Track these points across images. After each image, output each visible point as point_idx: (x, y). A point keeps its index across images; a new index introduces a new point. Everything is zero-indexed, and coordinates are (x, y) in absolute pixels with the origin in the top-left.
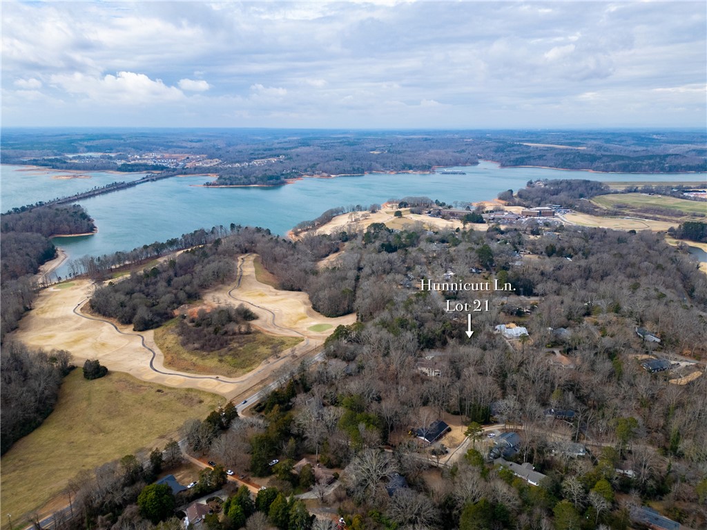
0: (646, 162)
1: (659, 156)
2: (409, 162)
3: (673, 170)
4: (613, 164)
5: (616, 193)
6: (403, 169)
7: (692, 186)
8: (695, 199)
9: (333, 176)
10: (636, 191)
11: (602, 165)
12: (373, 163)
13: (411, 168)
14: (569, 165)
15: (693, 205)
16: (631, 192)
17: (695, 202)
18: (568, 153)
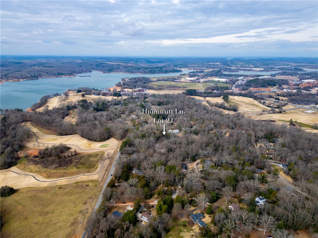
0: (157, 69)
1: (160, 67)
2: (61, 72)
3: (166, 72)
4: (146, 71)
5: (154, 81)
6: (59, 75)
7: (176, 78)
8: (180, 82)
9: (21, 80)
10: (160, 80)
11: (143, 71)
12: (41, 73)
13: (62, 74)
14: (131, 72)
15: (180, 84)
16: (159, 81)
17: (180, 83)
18: (128, 67)
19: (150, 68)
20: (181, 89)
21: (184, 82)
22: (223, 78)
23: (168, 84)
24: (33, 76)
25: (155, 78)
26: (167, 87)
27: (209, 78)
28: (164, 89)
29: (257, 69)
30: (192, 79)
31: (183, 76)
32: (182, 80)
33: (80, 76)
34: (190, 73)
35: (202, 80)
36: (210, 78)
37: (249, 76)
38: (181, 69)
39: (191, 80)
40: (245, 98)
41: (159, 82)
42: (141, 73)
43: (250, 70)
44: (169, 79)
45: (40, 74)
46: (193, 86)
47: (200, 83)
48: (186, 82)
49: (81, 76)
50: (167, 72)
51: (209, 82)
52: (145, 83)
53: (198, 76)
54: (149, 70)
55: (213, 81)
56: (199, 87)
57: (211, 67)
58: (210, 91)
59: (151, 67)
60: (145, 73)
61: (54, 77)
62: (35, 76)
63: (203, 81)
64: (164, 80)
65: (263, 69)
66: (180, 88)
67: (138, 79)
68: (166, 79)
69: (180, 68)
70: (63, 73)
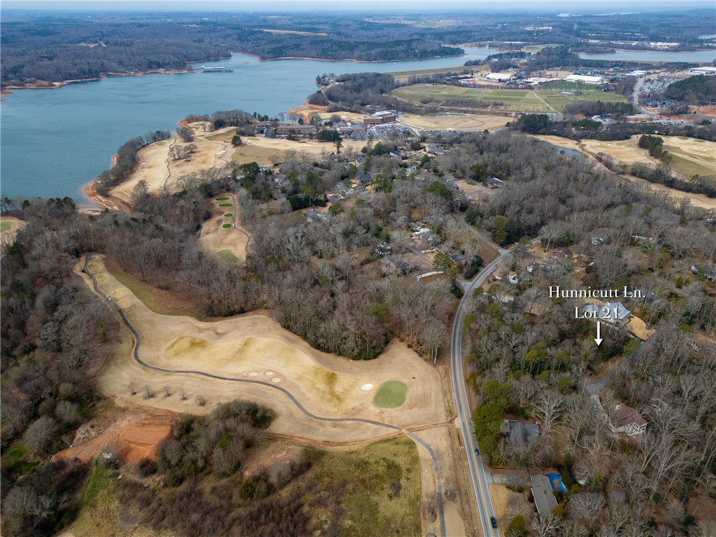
0: (398, 48)
1: (406, 41)
2: (154, 58)
3: (424, 55)
4: (373, 52)
6: (150, 67)
7: (457, 73)
8: (475, 86)
9: (57, 84)
10: (420, 82)
11: (363, 54)
12: (105, 61)
13: (159, 66)
14: (332, 56)
15: (478, 93)
16: (415, 83)
17: (477, 89)
18: (323, 42)
19: (380, 44)
20: (489, 109)
21: (488, 86)
22: (585, 74)
23: (445, 92)
24: (87, 71)
25: (402, 73)
26: (447, 104)
27: (548, 73)
28: (442, 110)
29: (660, 44)
30: (505, 76)
31: (475, 69)
32: (478, 79)
33: (205, 72)
34: (490, 58)
35: (534, 81)
36: (553, 73)
37: (655, 65)
38: (461, 47)
39: (504, 81)
40: (707, 143)
41: (416, 86)
42: (359, 58)
43: (644, 49)
44: (441, 76)
45: (103, 64)
46: (518, 100)
47: (531, 88)
48: (491, 87)
49: (209, 71)
50: (427, 57)
51: (556, 87)
52: (382, 92)
53: (516, 67)
54: (379, 50)
55: (564, 84)
56: (536, 102)
57: (536, 40)
58: (581, 117)
59: (380, 42)
60: (369, 59)
61: (140, 74)
62: (90, 70)
63: (536, 83)
64: (428, 81)
65: (676, 44)
66: (485, 106)
67: (362, 80)
68: (434, 76)
69: (454, 42)
70: (161, 62)
